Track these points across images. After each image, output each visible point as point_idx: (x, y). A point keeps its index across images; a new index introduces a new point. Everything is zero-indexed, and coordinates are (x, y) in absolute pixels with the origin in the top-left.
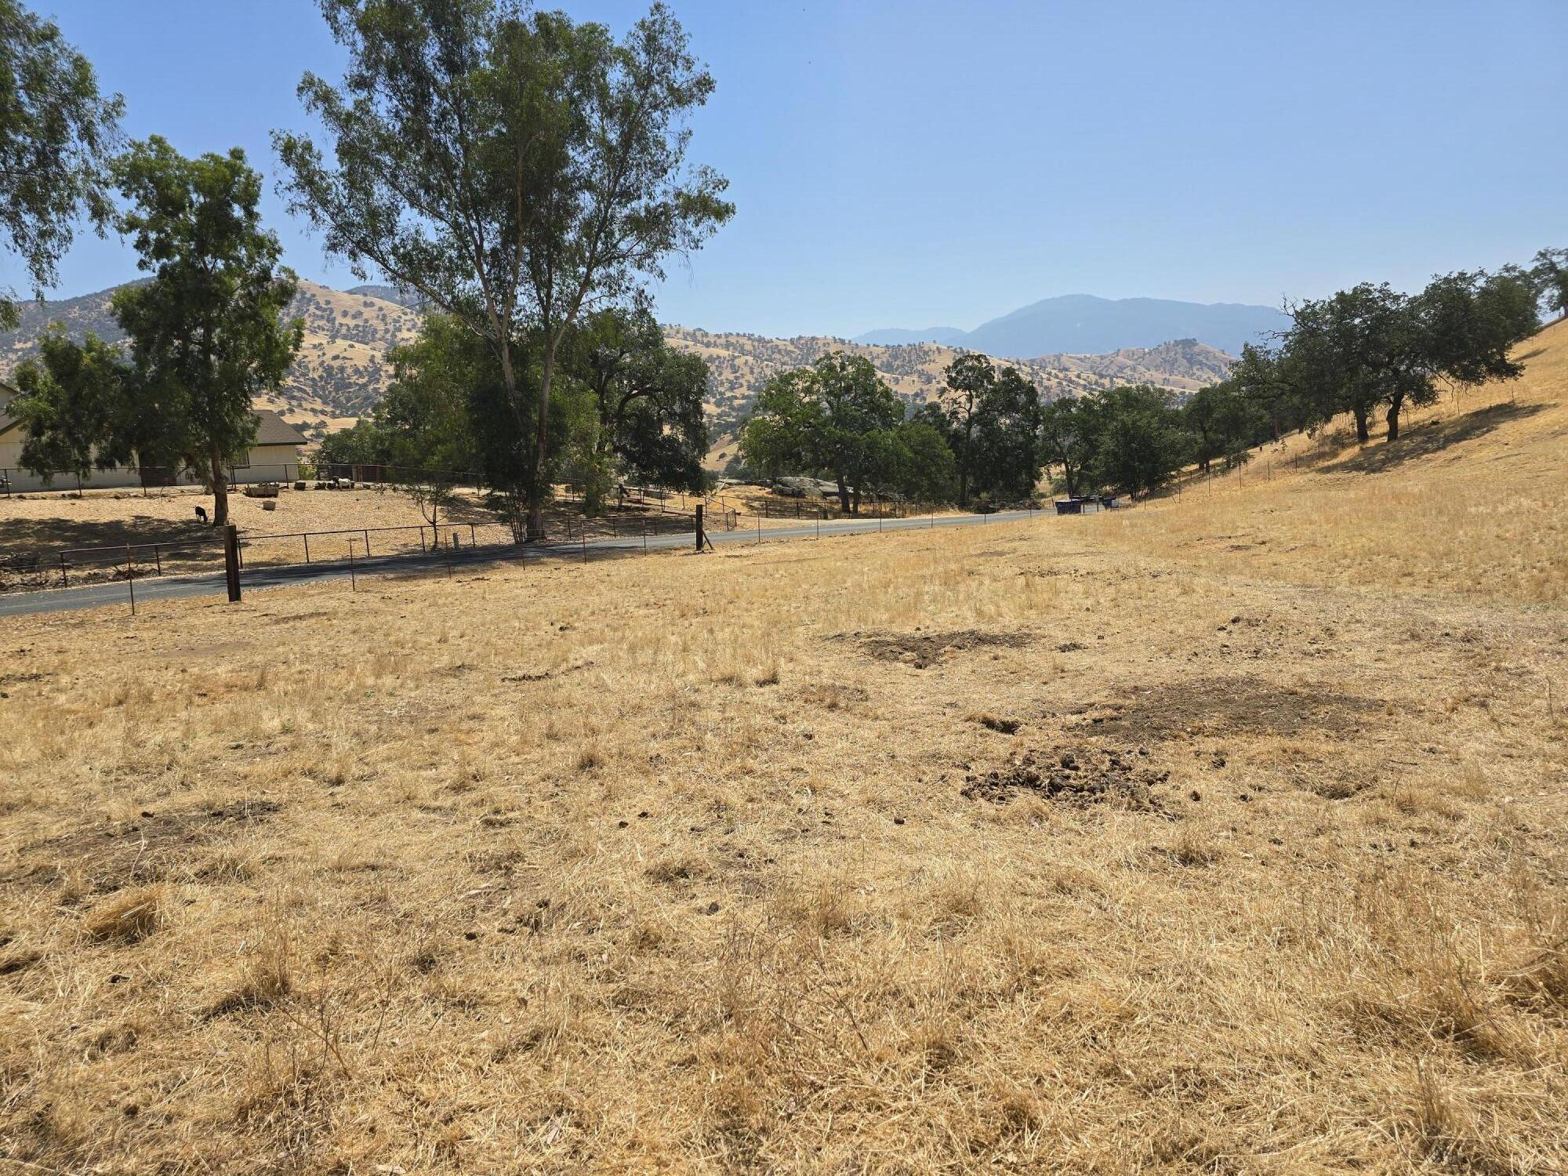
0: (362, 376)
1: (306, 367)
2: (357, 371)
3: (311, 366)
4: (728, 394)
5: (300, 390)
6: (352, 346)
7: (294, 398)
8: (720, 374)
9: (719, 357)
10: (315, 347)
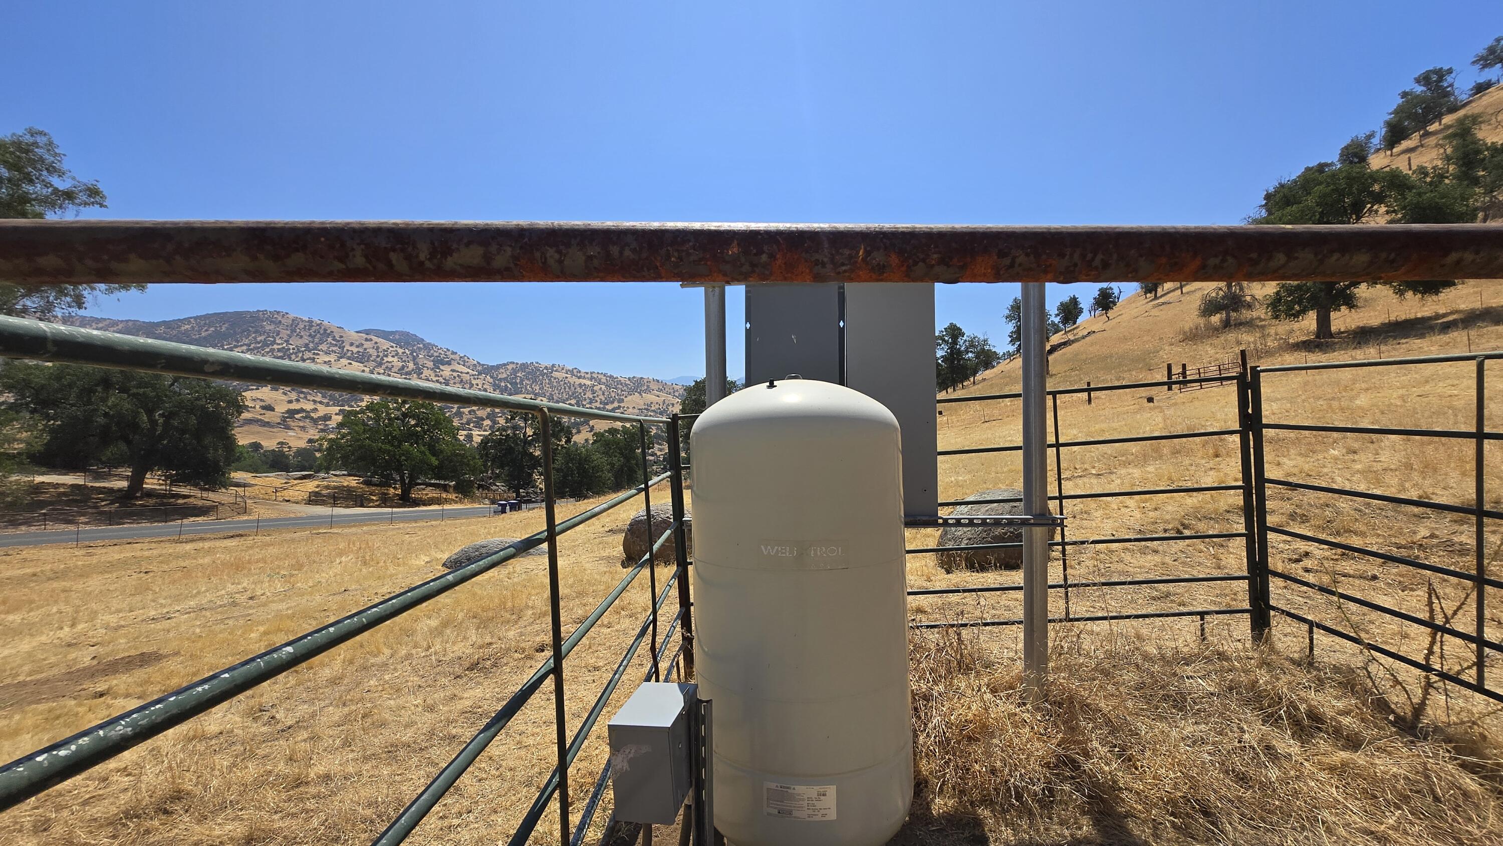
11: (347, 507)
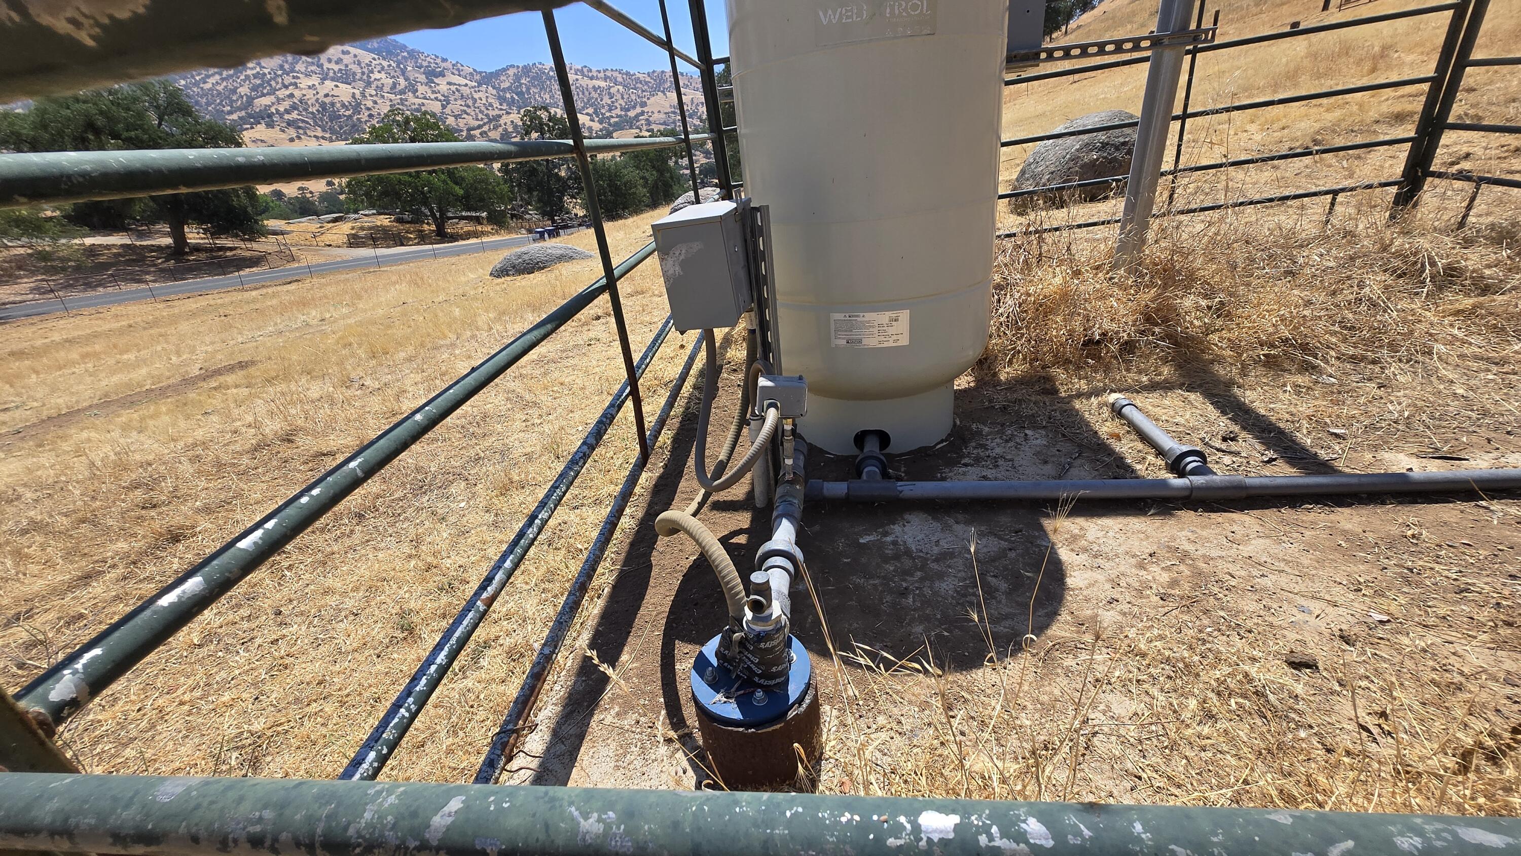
0: (348, 110)
1: (306, 103)
2: (343, 105)
3: (309, 103)
4: (608, 114)
5: (303, 121)
6: (336, 86)
7: (300, 128)
8: (601, 100)
9: (599, 87)
10: (309, 87)
11: (388, 247)
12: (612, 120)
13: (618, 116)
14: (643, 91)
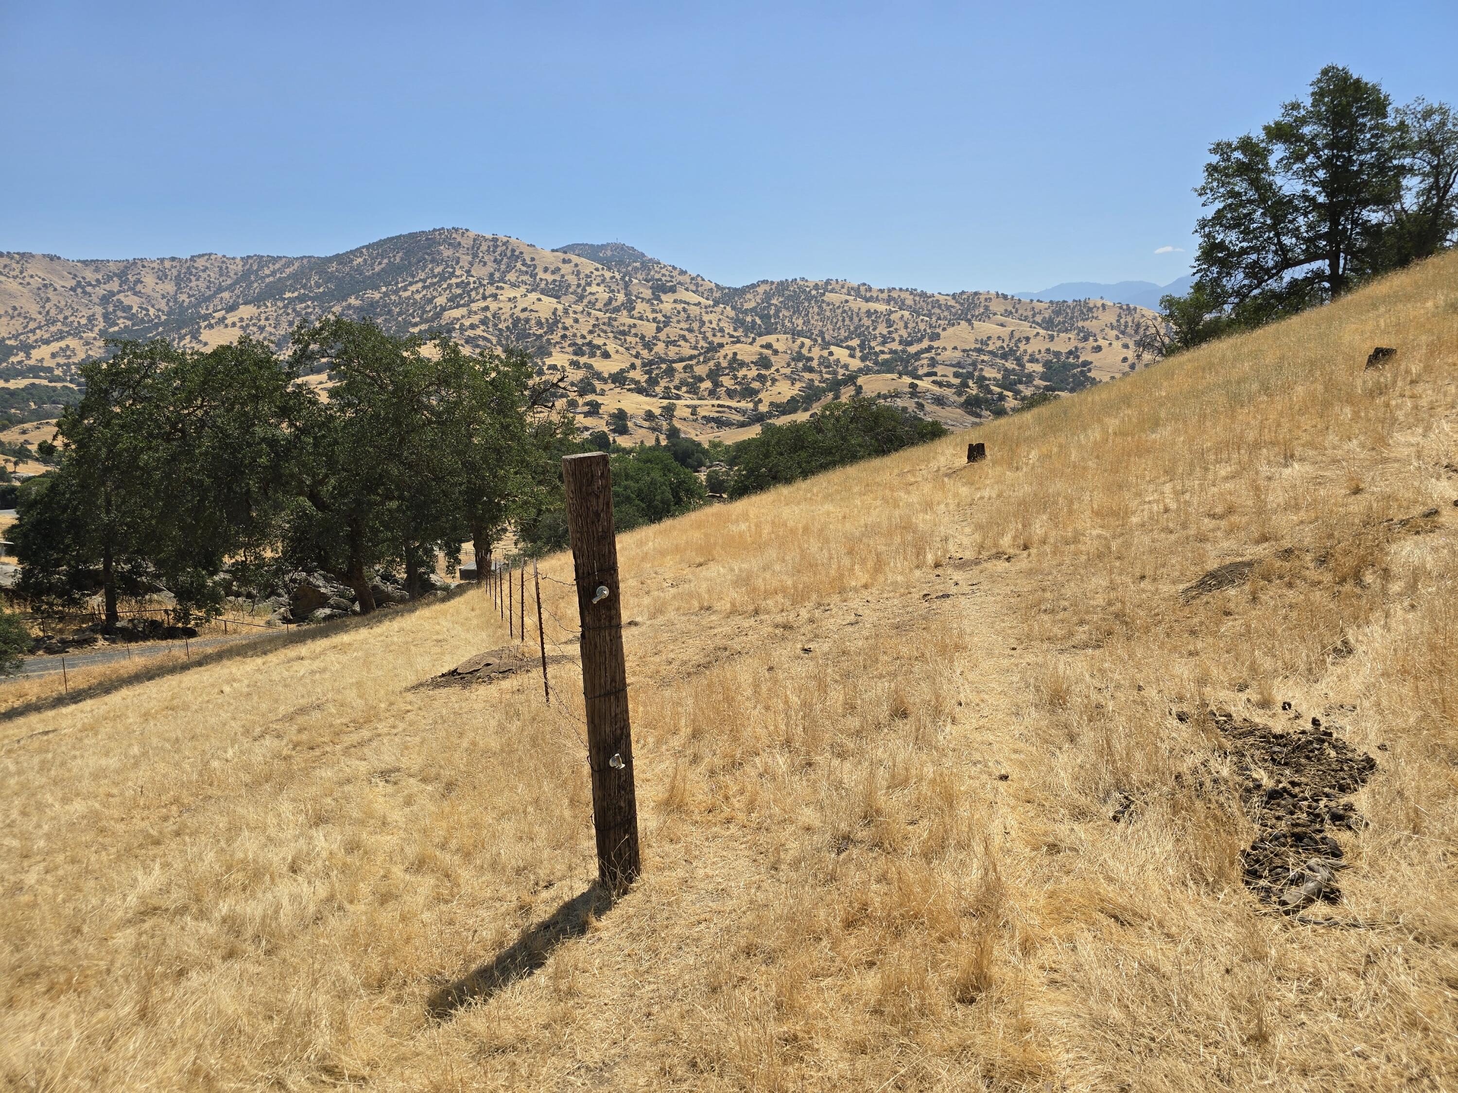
1: (499, 318)
3: (503, 318)
6: (539, 300)
12: (881, 358)
13: (892, 352)
14: (939, 318)
